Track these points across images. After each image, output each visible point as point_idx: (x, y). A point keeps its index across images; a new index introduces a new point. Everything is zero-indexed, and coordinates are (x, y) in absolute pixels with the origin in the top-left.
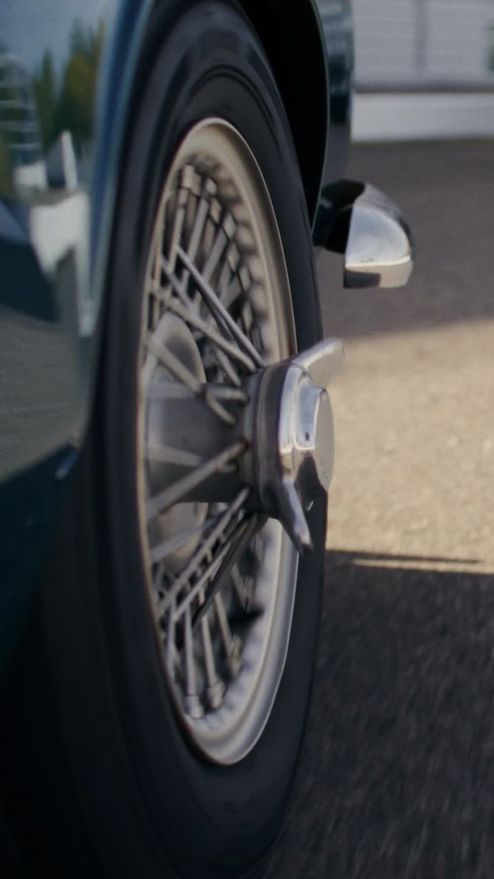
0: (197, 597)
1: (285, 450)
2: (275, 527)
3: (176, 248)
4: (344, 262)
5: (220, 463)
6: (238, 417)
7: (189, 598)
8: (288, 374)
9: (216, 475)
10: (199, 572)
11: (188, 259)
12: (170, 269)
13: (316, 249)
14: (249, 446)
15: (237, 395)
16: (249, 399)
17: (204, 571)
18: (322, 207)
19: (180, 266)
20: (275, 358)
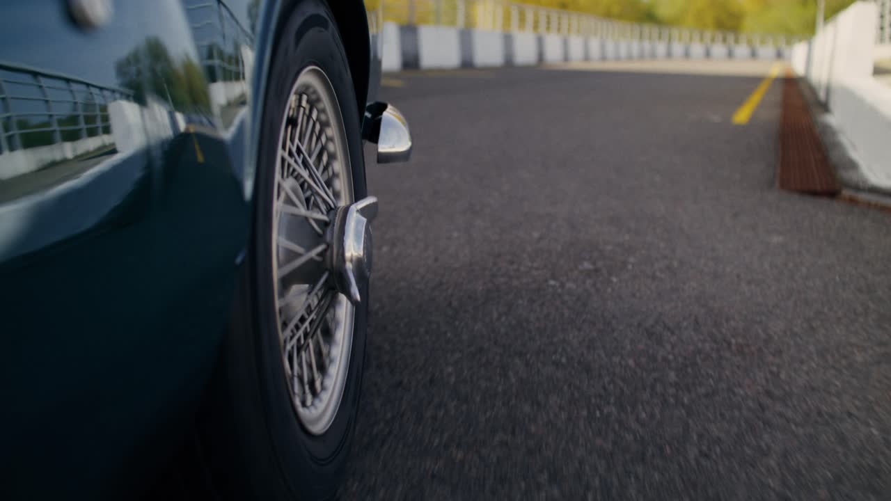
0: (306, 328)
1: (348, 255)
2: (343, 298)
3: (297, 141)
4: (377, 149)
5: (314, 253)
6: (324, 232)
7: (302, 329)
8: (350, 209)
9: (311, 260)
10: (306, 316)
11: (303, 149)
12: (294, 150)
13: (363, 141)
14: (329, 246)
15: (325, 218)
16: (330, 221)
17: (309, 315)
18: (366, 117)
19: (299, 151)
20: (342, 203)
